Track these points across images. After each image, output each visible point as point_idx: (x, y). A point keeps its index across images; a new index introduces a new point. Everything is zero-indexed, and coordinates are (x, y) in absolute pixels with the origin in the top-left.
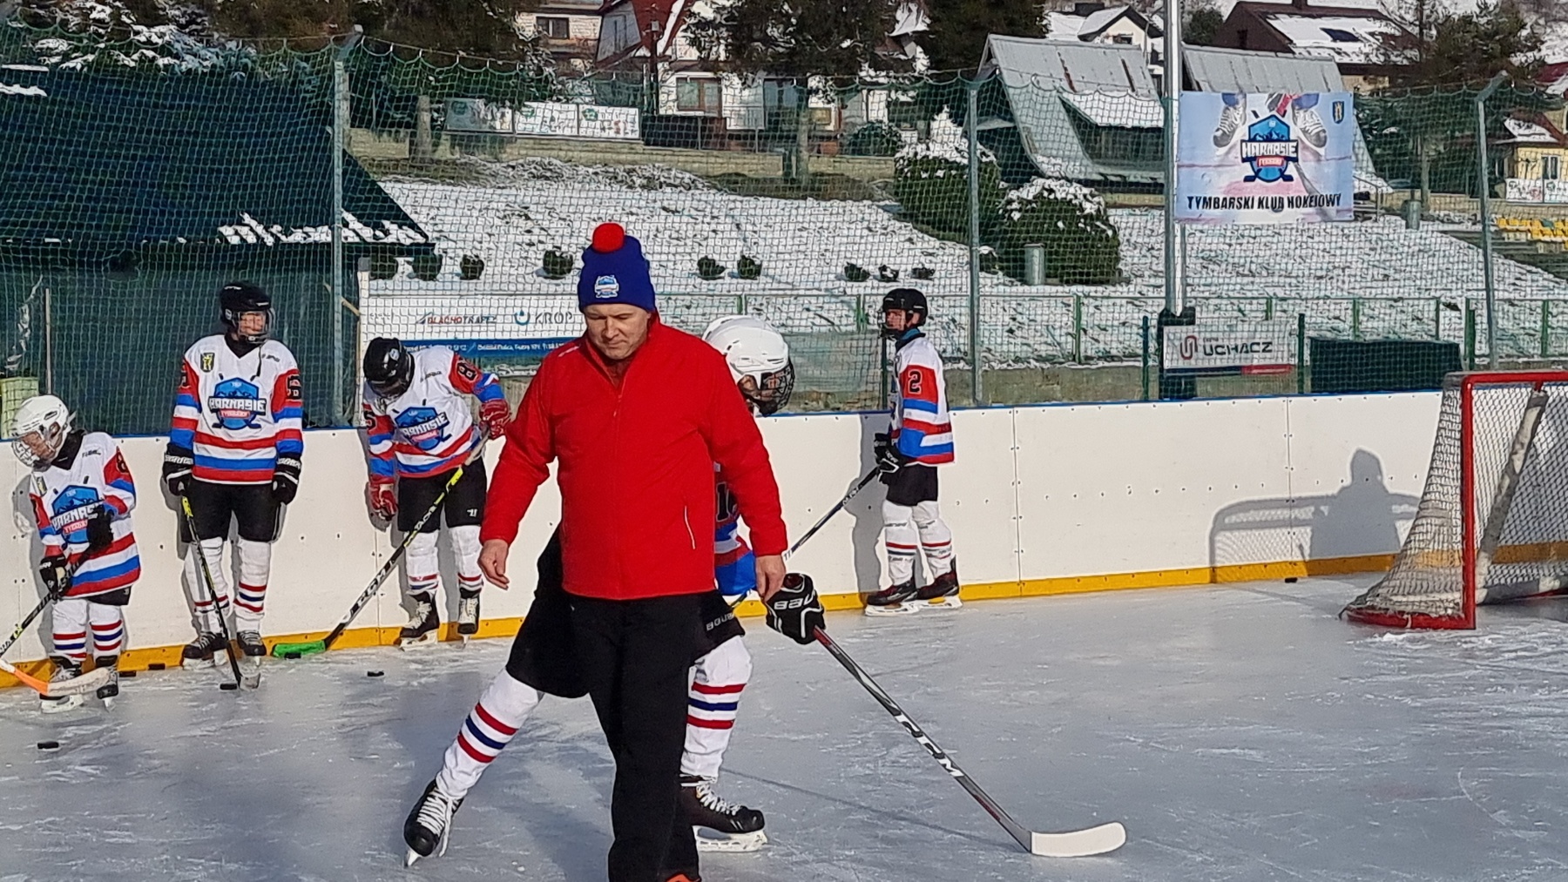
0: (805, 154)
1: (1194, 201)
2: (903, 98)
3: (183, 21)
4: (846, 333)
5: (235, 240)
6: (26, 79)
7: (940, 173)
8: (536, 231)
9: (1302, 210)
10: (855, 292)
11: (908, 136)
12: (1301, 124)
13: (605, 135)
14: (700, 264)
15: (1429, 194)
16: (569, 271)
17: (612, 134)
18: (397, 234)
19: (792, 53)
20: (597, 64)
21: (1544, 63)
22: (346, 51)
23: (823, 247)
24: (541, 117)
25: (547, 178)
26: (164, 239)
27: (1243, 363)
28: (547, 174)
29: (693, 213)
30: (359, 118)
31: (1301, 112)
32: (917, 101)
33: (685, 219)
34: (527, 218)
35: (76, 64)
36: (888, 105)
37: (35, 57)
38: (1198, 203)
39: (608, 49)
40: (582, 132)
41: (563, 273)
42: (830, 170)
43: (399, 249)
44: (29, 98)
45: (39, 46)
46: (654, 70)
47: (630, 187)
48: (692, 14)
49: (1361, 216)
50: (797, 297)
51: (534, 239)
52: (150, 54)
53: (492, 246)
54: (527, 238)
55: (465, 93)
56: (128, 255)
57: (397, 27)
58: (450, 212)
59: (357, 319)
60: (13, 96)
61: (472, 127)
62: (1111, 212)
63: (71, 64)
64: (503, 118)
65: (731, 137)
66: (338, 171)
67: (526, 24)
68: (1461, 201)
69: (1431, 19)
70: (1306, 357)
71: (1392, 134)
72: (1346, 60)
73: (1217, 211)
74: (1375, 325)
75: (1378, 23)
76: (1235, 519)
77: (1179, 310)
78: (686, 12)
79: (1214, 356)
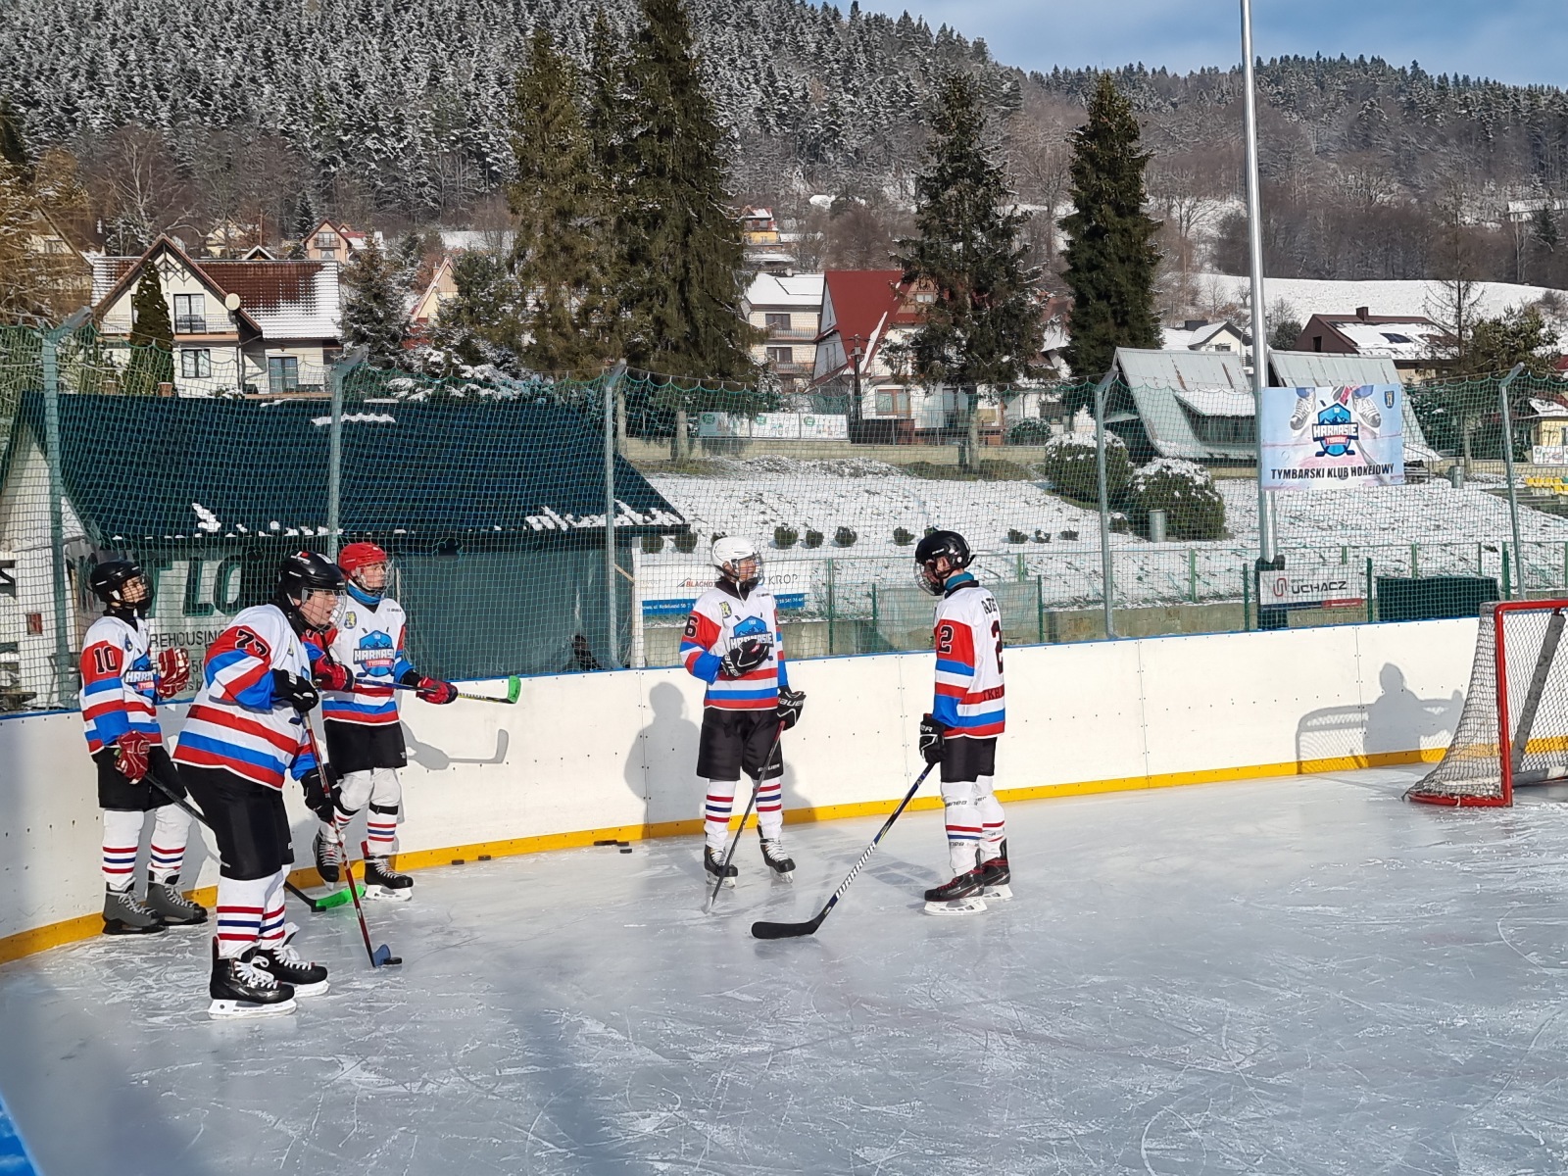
0: (975, 446)
1: (1276, 473)
2: (1051, 399)
3: (498, 360)
4: (1009, 584)
5: (538, 527)
6: (379, 409)
7: (1081, 457)
8: (769, 511)
9: (1363, 477)
10: (1016, 551)
11: (1056, 429)
12: (1359, 410)
13: (819, 436)
14: (895, 533)
15: (1472, 460)
16: (794, 542)
17: (825, 436)
18: (662, 519)
19: (963, 368)
20: (814, 382)
21: (1560, 354)
22: (614, 379)
23: (990, 517)
24: (770, 425)
25: (777, 471)
26: (485, 528)
27: (1325, 599)
28: (776, 468)
29: (889, 494)
30: (632, 431)
31: (1360, 400)
32: (1063, 401)
33: (883, 498)
34: (762, 503)
35: (420, 396)
36: (1040, 405)
37: (388, 393)
38: (1280, 473)
39: (821, 370)
40: (803, 435)
41: (790, 544)
42: (996, 458)
43: (663, 530)
44: (382, 425)
45: (391, 383)
46: (857, 385)
47: (841, 476)
48: (885, 341)
49: (1413, 479)
51: (767, 518)
52: (475, 387)
53: (735, 525)
54: (761, 518)
55: (713, 407)
56: (451, 542)
58: (702, 500)
59: (632, 584)
60: (370, 424)
61: (719, 434)
62: (1217, 482)
63: (414, 397)
64: (742, 427)
65: (917, 434)
66: (610, 471)
67: (759, 353)
68: (1498, 465)
69: (1469, 323)
70: (1374, 593)
71: (1438, 414)
72: (1401, 357)
73: (1297, 480)
74: (1429, 565)
75: (1425, 327)
76: (1315, 722)
77: (1271, 559)
78: (881, 340)
79: (1301, 593)
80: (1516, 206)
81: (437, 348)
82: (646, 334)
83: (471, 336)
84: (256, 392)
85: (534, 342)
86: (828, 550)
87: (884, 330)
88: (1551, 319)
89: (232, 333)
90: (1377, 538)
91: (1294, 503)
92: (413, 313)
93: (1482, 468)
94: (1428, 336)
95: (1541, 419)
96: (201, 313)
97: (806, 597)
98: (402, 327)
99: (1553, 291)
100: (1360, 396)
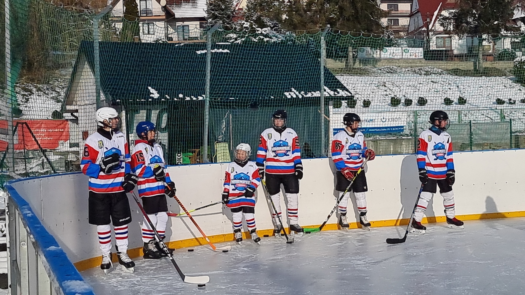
0: (481, 61)
2: (516, 41)
3: (272, 26)
4: (497, 122)
5: (289, 97)
6: (224, 47)
8: (388, 90)
10: (500, 108)
11: (518, 54)
13: (411, 57)
14: (445, 100)
16: (400, 104)
17: (414, 57)
18: (342, 93)
19: (476, 27)
20: (408, 34)
22: (324, 33)
23: (488, 93)
24: (389, 52)
25: (392, 73)
26: (267, 97)
28: (391, 71)
29: (442, 83)
30: (329, 56)
32: (522, 41)
33: (439, 85)
34: (385, 86)
35: (239, 41)
36: (511, 43)
37: (226, 40)
39: (412, 29)
40: (404, 57)
41: (397, 104)
42: (491, 66)
43: (343, 98)
44: (225, 53)
45: (227, 36)
46: (428, 35)
47: (420, 75)
48: (441, 15)
50: (479, 110)
51: (388, 93)
52: (262, 37)
53: (373, 96)
54: (385, 93)
55: (364, 45)
56: (256, 102)
57: (341, 25)
58: (359, 85)
59: (329, 121)
60: (220, 53)
61: (367, 57)
63: (237, 42)
64: (377, 54)
65: (455, 56)
66: (322, 73)
67: (384, 21)
78: (439, 15)
81: (247, 21)
82: (335, 14)
83: (261, 16)
84: (172, 40)
85: (287, 18)
86: (414, 107)
87: (440, 11)
89: (163, 16)
92: (236, 6)
96: (150, 8)
97: (405, 128)
98: (232, 12)
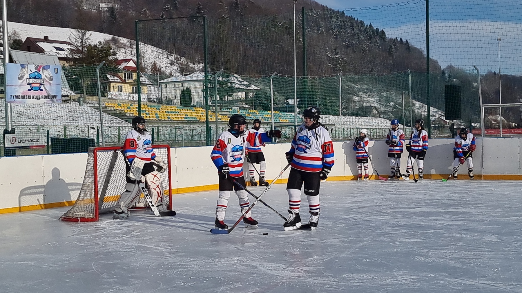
1: (12, 96)
9: (46, 99)
12: (45, 74)
15: (86, 96)
27: (31, 145)
31: (45, 71)
38: (14, 96)
49: (65, 102)
68: (95, 98)
69: (85, 45)
70: (50, 143)
71: (74, 78)
72: (61, 56)
73: (20, 99)
74: (70, 133)
75: (70, 46)
76: (26, 192)
77: (10, 129)
79: (21, 143)
80: (102, 5)
88: (114, 46)
90: (51, 123)
91: (19, 108)
93: (89, 98)
94: (71, 49)
95: (111, 82)
99: (115, 37)
100: (45, 69)
